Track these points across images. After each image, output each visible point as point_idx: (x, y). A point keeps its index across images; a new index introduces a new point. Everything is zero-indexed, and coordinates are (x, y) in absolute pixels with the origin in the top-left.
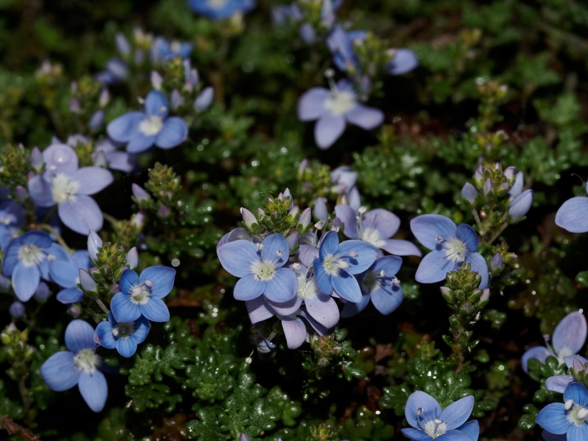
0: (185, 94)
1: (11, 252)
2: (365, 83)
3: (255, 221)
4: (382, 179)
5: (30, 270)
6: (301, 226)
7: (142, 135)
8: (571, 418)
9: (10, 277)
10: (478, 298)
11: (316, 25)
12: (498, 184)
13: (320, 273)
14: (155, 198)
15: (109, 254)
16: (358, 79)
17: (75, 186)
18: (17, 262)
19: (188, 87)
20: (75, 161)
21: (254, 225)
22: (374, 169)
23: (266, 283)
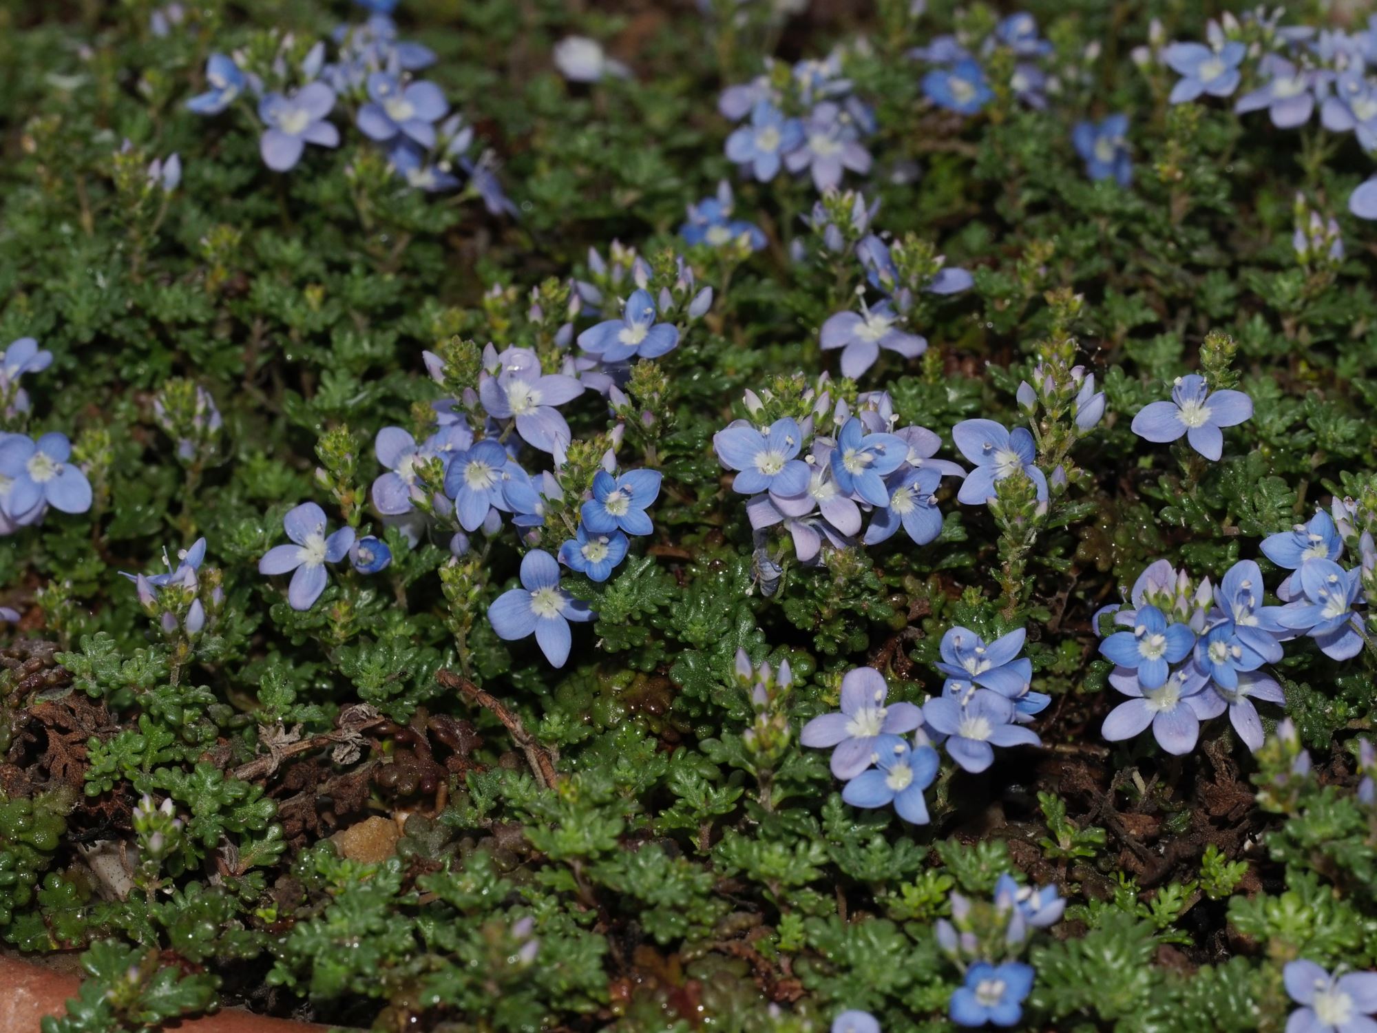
0: (676, 295)
1: (454, 470)
2: (904, 298)
3: (760, 406)
4: (922, 409)
5: (478, 494)
6: (816, 414)
7: (621, 344)
8: (1143, 648)
9: (453, 501)
10: (1032, 510)
11: (843, 228)
12: (1062, 384)
13: (839, 468)
14: (636, 403)
15: (581, 452)
16: (895, 293)
17: (537, 396)
18: (462, 484)
19: (681, 286)
20: (537, 367)
21: (759, 411)
22: (913, 398)
23: (772, 478)
